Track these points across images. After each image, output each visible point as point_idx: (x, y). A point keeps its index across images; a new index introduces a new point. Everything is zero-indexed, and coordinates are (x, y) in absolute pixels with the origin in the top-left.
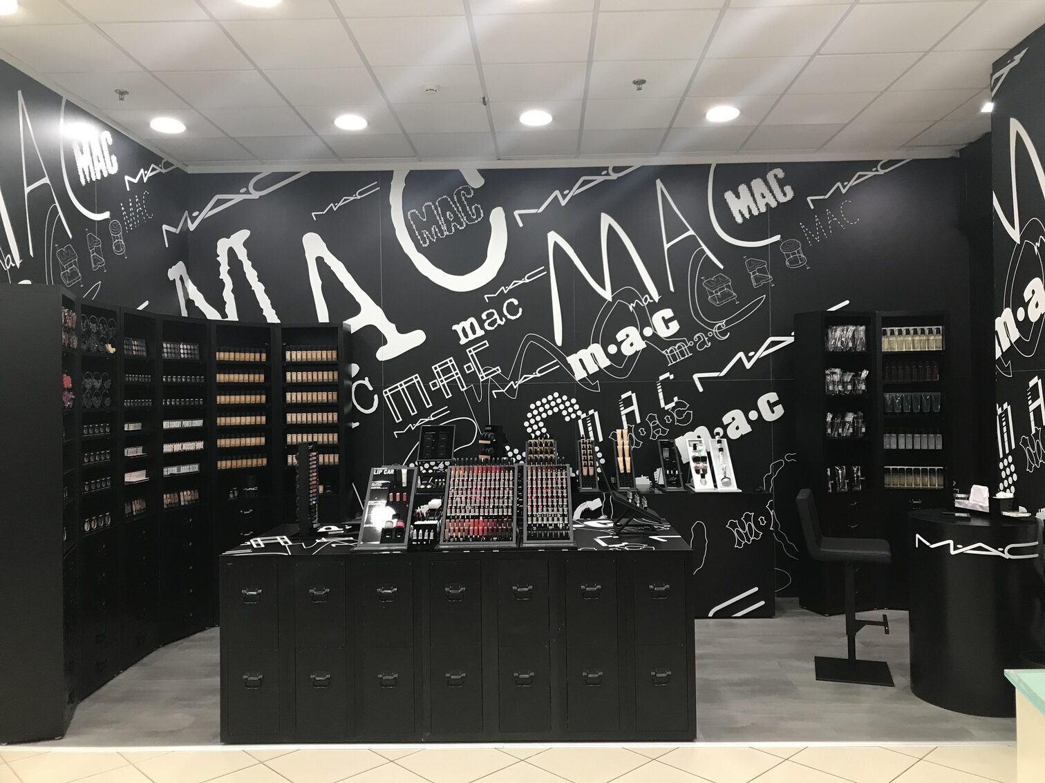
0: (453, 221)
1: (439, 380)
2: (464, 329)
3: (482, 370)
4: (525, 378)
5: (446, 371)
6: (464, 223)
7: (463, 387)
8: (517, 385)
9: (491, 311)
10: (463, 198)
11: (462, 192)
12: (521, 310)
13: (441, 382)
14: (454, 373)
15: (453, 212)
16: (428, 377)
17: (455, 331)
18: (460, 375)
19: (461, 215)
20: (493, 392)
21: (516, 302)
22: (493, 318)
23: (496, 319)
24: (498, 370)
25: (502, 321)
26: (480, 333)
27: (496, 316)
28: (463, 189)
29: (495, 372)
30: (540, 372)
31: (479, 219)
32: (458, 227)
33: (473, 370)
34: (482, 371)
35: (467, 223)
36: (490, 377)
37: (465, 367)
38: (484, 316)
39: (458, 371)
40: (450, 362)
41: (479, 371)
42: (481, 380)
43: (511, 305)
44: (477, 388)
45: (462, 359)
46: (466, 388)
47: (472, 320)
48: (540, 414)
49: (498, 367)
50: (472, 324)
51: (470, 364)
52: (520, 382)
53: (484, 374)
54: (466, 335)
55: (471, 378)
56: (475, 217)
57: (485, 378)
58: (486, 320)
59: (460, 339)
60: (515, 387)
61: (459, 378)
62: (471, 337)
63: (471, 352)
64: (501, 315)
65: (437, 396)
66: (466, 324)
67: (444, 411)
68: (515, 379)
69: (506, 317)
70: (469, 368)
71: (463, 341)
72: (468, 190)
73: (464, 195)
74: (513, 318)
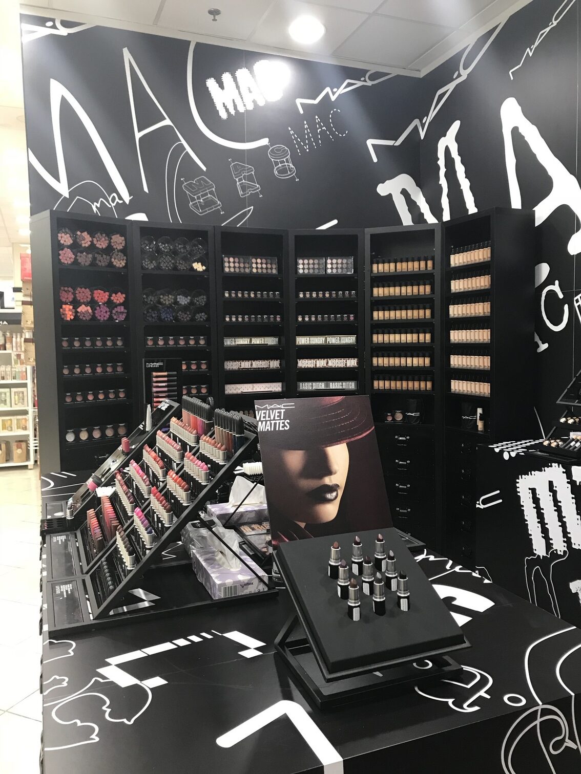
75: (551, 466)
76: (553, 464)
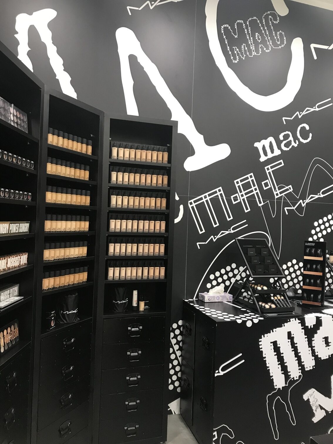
0: (260, 43)
1: (240, 194)
2: (264, 148)
3: (277, 187)
4: (312, 198)
5: (247, 186)
6: (270, 47)
7: (260, 203)
8: (305, 204)
9: (287, 132)
10: (270, 22)
11: (270, 17)
12: (311, 135)
13: (241, 197)
14: (253, 188)
15: (261, 34)
16: (230, 190)
17: (257, 148)
18: (258, 191)
19: (268, 38)
20: (286, 208)
21: (307, 128)
22: (289, 140)
23: (291, 141)
24: (290, 189)
25: (296, 143)
26: (277, 152)
27: (291, 138)
28: (270, 14)
29: (287, 190)
30: (323, 193)
31: (283, 46)
32: (265, 49)
33: (270, 187)
34: (277, 189)
35: (272, 47)
36: (283, 194)
37: (263, 183)
38: (281, 137)
39: (256, 187)
40: (251, 177)
41: (275, 189)
42: (276, 197)
43: (303, 128)
44: (272, 204)
45: (261, 177)
46: (262, 204)
47: (271, 139)
48: (321, 231)
49: (290, 186)
50: (271, 143)
51: (267, 181)
52: (307, 201)
53: (278, 192)
54: (266, 154)
55: (267, 194)
56: (279, 43)
57: (280, 195)
58: (282, 141)
59: (260, 157)
60: (303, 205)
61: (257, 193)
62: (270, 155)
63: (269, 170)
64: (295, 138)
65: (237, 209)
66: (266, 143)
67: (243, 224)
68: (304, 199)
69: (299, 140)
70: (266, 185)
71: (263, 158)
72: (275, 16)
73: (271, 19)
74: (305, 141)
75: (290, 321)
76: (291, 320)
